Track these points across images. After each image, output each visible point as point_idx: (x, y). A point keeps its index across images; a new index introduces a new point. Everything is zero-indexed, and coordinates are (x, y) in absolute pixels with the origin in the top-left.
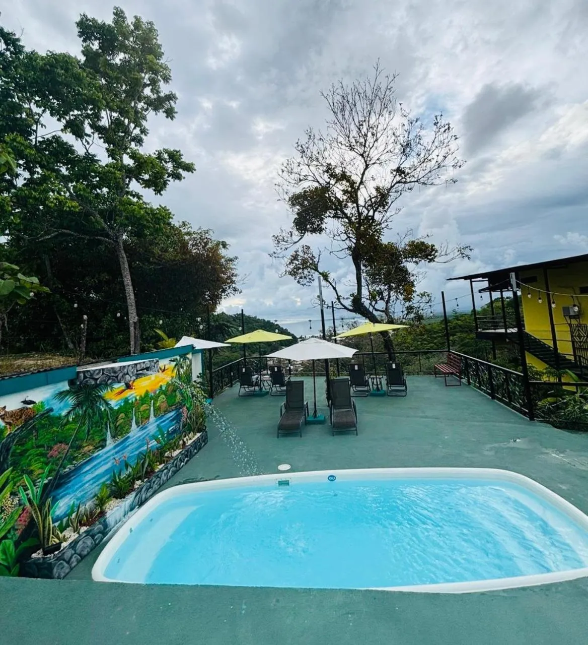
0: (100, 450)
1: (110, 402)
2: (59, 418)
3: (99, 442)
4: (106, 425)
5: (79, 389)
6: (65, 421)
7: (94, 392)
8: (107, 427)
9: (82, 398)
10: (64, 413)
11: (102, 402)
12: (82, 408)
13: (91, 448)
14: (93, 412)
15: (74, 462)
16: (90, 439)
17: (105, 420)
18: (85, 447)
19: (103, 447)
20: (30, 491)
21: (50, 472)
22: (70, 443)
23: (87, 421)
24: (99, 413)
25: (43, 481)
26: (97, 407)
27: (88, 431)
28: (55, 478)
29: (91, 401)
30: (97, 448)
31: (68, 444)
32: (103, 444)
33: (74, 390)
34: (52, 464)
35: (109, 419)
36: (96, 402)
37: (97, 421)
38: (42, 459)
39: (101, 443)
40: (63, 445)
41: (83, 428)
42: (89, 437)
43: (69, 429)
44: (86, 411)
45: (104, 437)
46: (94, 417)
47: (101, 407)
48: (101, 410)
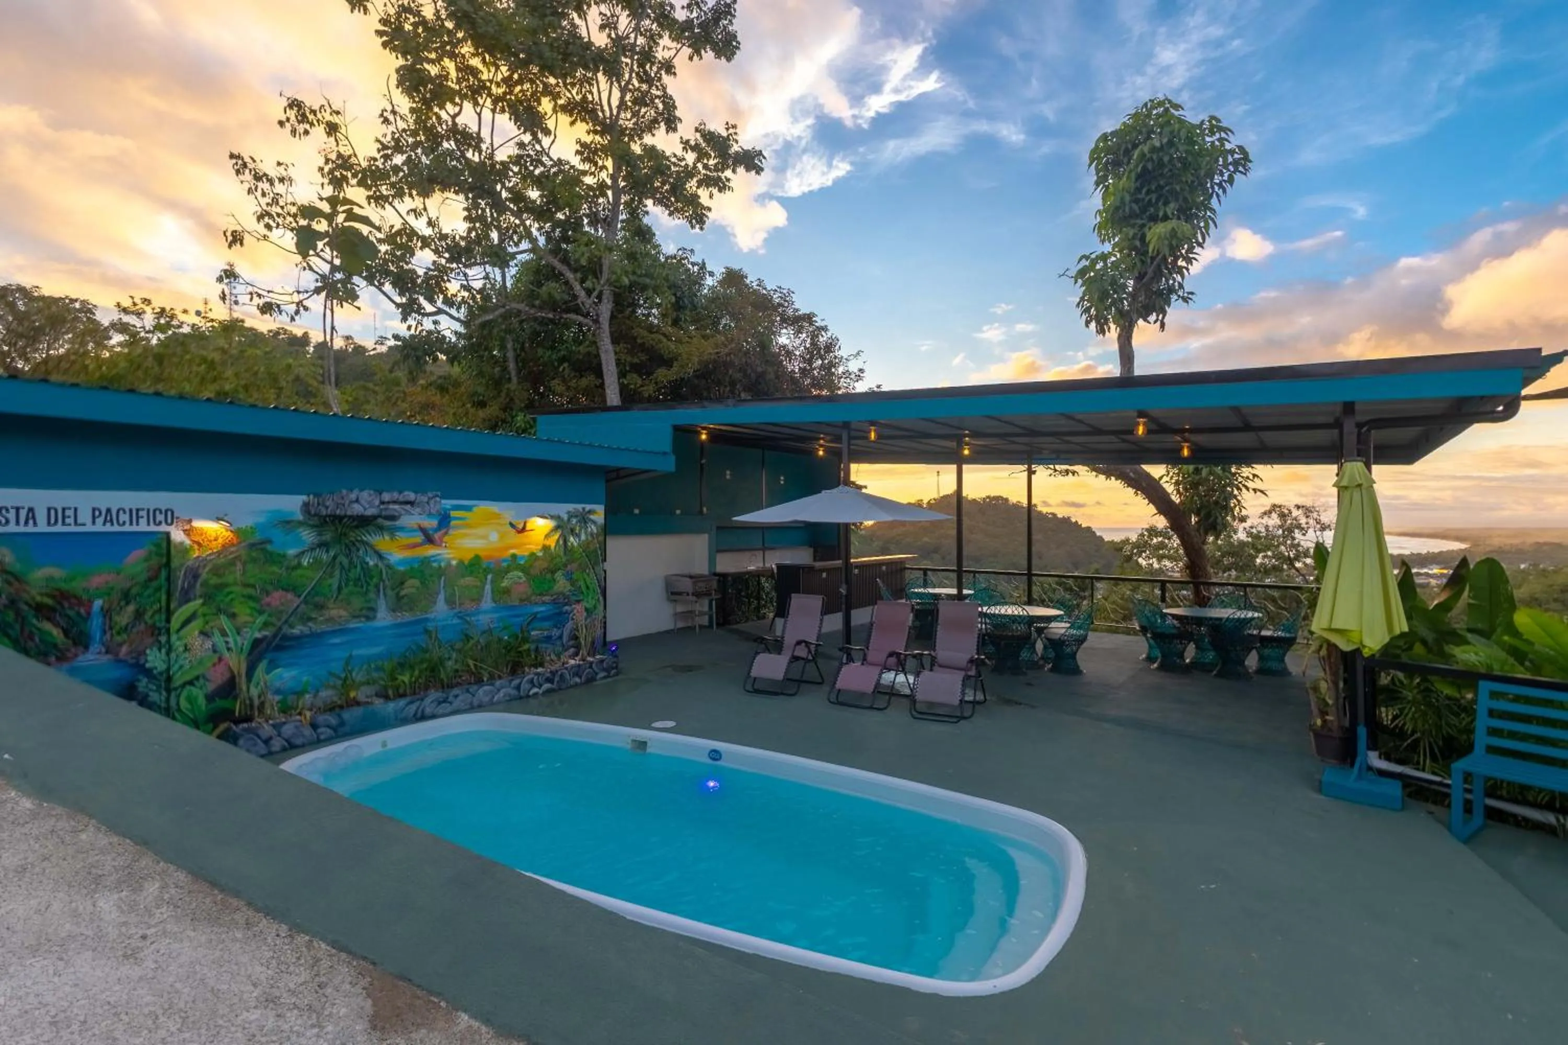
0: (361, 622)
1: (386, 557)
2: (284, 556)
3: (361, 610)
4: (377, 586)
6: (294, 563)
7: (352, 534)
8: (379, 591)
10: (292, 552)
11: (371, 552)
12: (327, 551)
13: (343, 613)
14: (351, 562)
15: (310, 624)
16: (342, 601)
17: (375, 580)
18: (333, 609)
19: (368, 618)
20: (230, 640)
21: (266, 625)
22: (303, 597)
23: (337, 573)
24: (362, 568)
25: (253, 634)
26: (358, 557)
27: (340, 589)
28: (275, 636)
29: (347, 545)
30: (355, 617)
31: (299, 596)
32: (371, 614)
33: (311, 523)
34: (270, 615)
35: (384, 581)
36: (358, 550)
37: (359, 579)
38: (252, 604)
39: (364, 612)
40: (290, 596)
41: (330, 581)
42: (340, 597)
43: (301, 576)
44: (335, 558)
45: (372, 605)
46: (353, 571)
47: (368, 559)
48: (367, 563)
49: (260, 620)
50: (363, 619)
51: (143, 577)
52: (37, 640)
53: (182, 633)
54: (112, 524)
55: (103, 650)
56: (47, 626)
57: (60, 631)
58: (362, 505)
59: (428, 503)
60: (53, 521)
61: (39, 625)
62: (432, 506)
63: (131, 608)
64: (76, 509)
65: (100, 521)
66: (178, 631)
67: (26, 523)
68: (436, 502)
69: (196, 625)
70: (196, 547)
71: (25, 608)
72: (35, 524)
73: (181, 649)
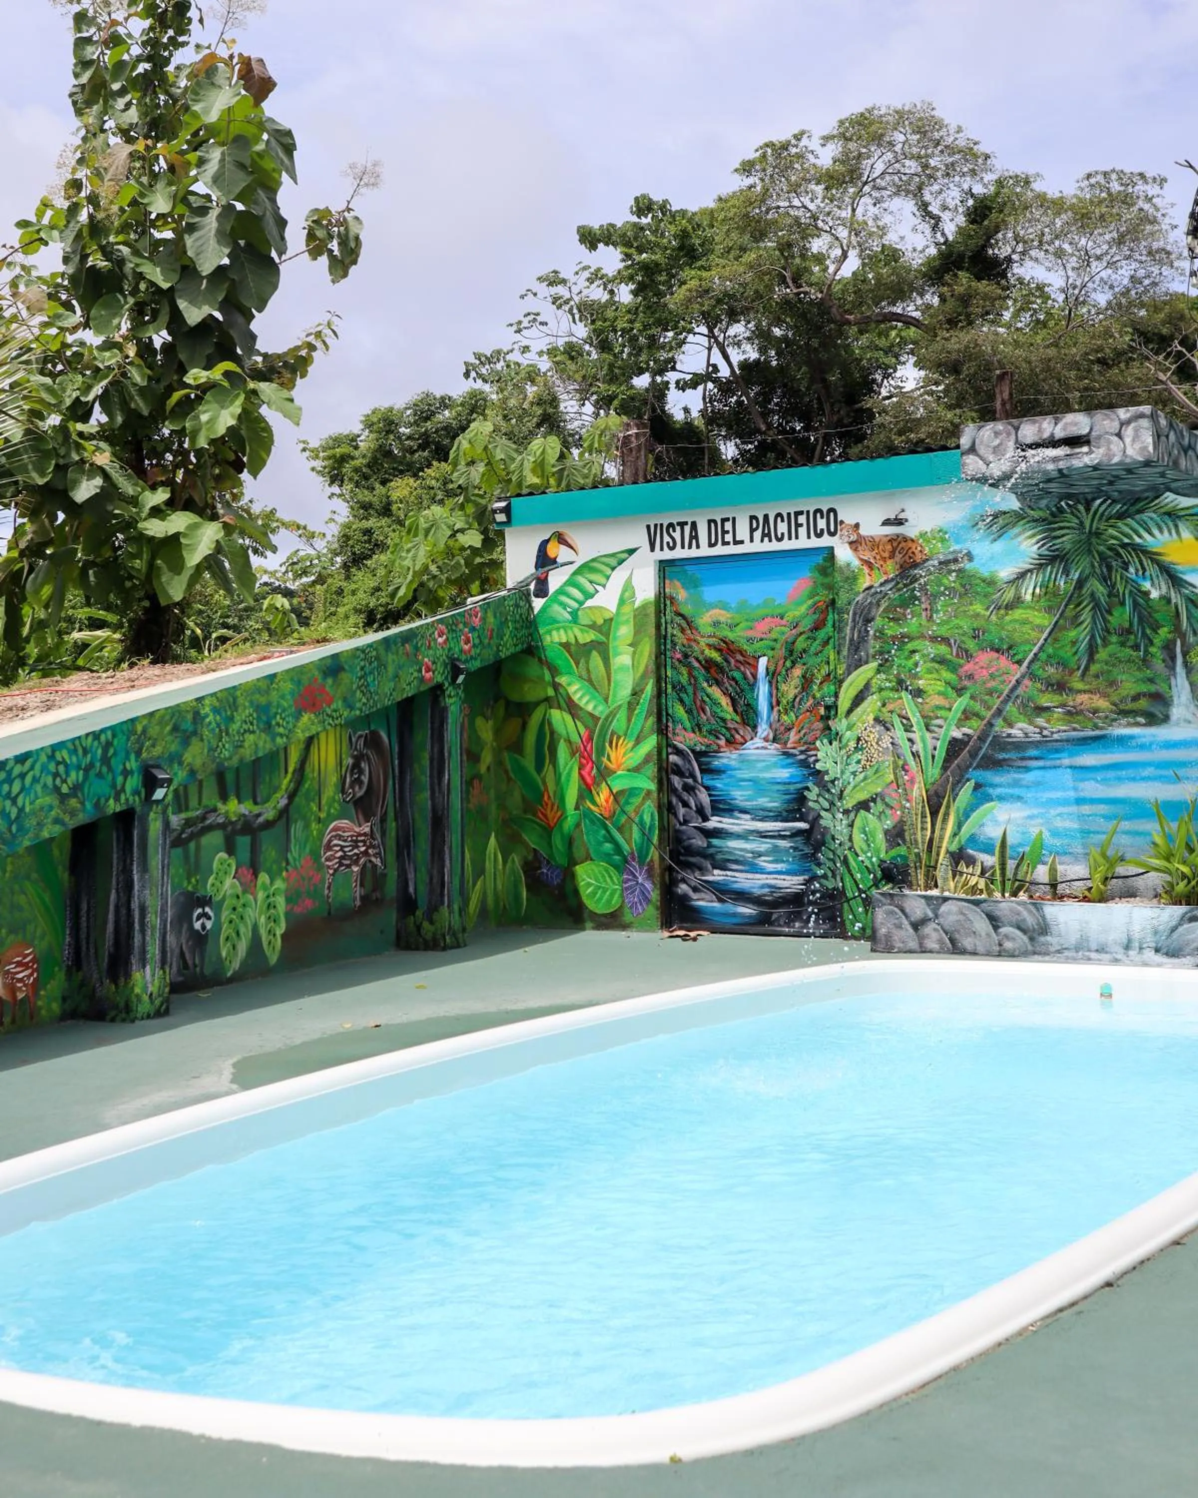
0: (1138, 724)
1: (1188, 578)
2: (990, 582)
3: (1136, 698)
4: (1169, 648)
5: (1053, 515)
6: (1009, 595)
7: (1111, 531)
8: (1173, 658)
9: (1067, 541)
10: (1005, 573)
11: (1152, 570)
12: (1066, 572)
13: (1102, 704)
14: (1112, 593)
15: (1040, 721)
16: (1097, 676)
17: (1164, 632)
18: (1079, 692)
19: (1153, 720)
20: (916, 736)
21: (967, 715)
22: (1025, 664)
23: (1086, 616)
24: (1136, 604)
25: (948, 730)
26: (1127, 580)
27: (1092, 650)
28: (982, 738)
29: (1103, 558)
30: (1125, 713)
31: (1019, 663)
32: (1157, 710)
33: (1036, 514)
34: (972, 697)
35: (1183, 636)
36: (1126, 566)
37: (1129, 631)
38: (947, 675)
39: (1143, 703)
40: (1003, 663)
41: (1073, 634)
42: (1094, 668)
43: (1025, 622)
44: (1080, 584)
45: (1162, 687)
46: (1116, 612)
47: (1147, 585)
48: (1147, 594)
49: (961, 703)
50: (1142, 720)
51: (807, 624)
52: (709, 713)
53: (854, 717)
54: (770, 541)
55: (771, 737)
56: (715, 692)
57: (729, 701)
58: (981, 458)
59: (1119, 435)
60: (713, 541)
61: (709, 690)
62: (1128, 440)
63: (798, 672)
64: (734, 519)
65: (758, 534)
66: (850, 711)
67: (690, 547)
68: (1136, 431)
69: (872, 704)
70: (866, 570)
71: (696, 664)
72: (698, 547)
73: (852, 744)
